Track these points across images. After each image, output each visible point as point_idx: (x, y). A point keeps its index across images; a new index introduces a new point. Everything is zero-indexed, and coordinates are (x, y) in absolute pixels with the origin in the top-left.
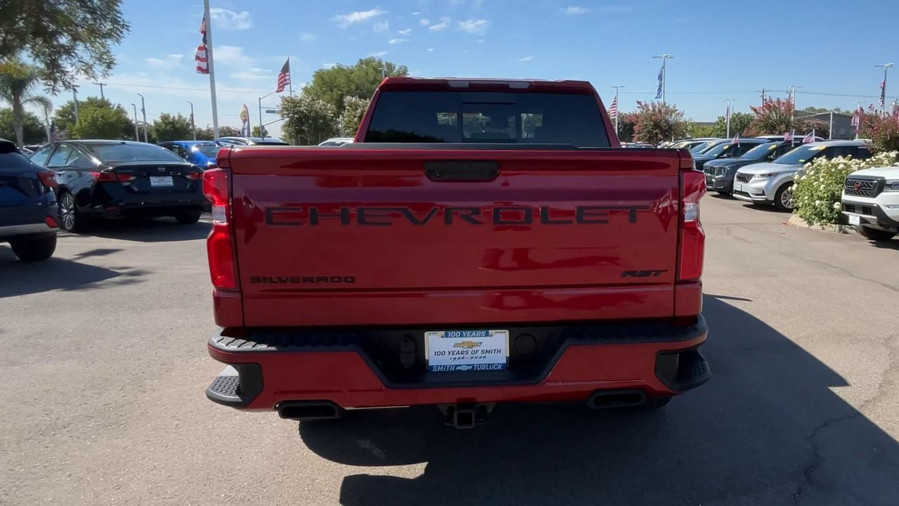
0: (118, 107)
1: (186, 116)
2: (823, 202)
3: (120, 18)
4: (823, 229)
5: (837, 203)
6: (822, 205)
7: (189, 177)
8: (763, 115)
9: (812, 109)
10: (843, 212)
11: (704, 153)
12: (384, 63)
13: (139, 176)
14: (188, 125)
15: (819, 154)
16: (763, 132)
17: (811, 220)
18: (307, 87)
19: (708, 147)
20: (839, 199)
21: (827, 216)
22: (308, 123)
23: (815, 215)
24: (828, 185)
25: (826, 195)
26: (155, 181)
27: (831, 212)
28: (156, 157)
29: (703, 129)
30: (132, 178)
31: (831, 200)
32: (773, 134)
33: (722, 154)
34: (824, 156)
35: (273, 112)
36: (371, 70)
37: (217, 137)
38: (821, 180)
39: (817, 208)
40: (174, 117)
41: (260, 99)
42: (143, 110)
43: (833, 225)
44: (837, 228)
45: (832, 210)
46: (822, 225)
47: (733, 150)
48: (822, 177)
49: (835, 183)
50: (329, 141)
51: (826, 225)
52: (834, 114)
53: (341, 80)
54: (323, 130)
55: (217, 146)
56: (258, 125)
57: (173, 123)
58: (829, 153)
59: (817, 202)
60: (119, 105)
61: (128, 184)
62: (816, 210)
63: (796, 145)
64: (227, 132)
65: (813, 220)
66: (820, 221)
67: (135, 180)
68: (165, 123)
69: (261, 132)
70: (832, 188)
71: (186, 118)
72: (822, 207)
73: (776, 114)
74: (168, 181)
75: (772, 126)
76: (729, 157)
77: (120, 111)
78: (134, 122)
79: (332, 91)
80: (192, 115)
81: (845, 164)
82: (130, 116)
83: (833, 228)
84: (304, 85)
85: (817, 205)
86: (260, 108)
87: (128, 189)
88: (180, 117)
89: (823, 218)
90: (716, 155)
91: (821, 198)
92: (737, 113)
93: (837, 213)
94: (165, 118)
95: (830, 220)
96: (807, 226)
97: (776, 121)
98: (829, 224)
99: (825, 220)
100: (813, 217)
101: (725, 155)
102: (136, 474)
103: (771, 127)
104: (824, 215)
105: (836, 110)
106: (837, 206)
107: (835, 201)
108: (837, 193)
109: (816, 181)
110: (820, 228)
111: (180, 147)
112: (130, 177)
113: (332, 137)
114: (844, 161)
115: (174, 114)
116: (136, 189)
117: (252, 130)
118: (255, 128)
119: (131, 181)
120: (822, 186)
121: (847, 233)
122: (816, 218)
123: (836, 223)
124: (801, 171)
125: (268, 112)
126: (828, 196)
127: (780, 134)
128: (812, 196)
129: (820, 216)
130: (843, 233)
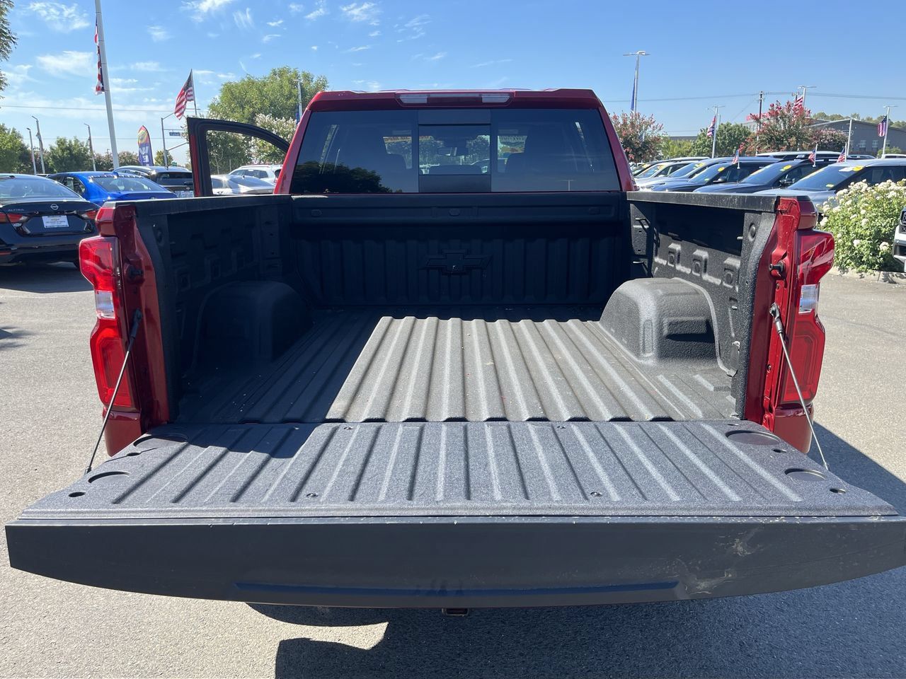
0: (14, 132)
1: (83, 139)
2: (866, 242)
3: (6, 28)
4: (862, 277)
5: (884, 243)
6: (862, 246)
7: (85, 216)
8: (767, 125)
9: (823, 115)
10: (896, 256)
11: (691, 176)
12: (300, 74)
13: (31, 215)
14: (86, 150)
15: (856, 177)
16: (766, 147)
17: (844, 265)
18: (213, 104)
19: (696, 169)
20: (889, 237)
21: (868, 260)
22: (217, 147)
23: (851, 258)
24: (872, 219)
25: (868, 233)
26: (48, 222)
27: (874, 255)
28: (50, 192)
29: (680, 145)
30: (23, 218)
31: (875, 239)
32: (779, 150)
33: (716, 178)
34: (865, 180)
35: (178, 134)
36: (286, 83)
37: (116, 167)
38: (863, 212)
39: (855, 250)
40: (70, 142)
41: (162, 119)
42: (38, 135)
43: (877, 273)
44: (882, 277)
45: (875, 252)
46: (860, 272)
47: (729, 172)
48: (863, 208)
49: (882, 216)
50: (240, 169)
51: (866, 272)
52: (853, 122)
53: (253, 95)
54: (234, 155)
55: (116, 177)
56: (161, 149)
57: (69, 149)
58: (870, 175)
59: (856, 242)
60: (14, 129)
61: (19, 225)
62: (852, 252)
63: (820, 166)
64: (128, 160)
65: (848, 265)
66: (858, 267)
67: (27, 221)
68: (61, 149)
69: (165, 158)
70: (878, 222)
71: (83, 143)
72: (862, 249)
73: (785, 124)
74: (62, 221)
75: (777, 140)
76: (724, 181)
77: (15, 136)
78: (29, 148)
79: (243, 108)
80: (90, 139)
81: (897, 191)
82: (26, 141)
83: (876, 276)
84: (210, 102)
85: (855, 245)
86: (163, 130)
87: (19, 231)
88: (77, 141)
89: (863, 263)
90: (707, 180)
91: (861, 237)
92: (725, 123)
93: (882, 256)
94: (61, 143)
95: (871, 266)
96: (839, 273)
97: (783, 133)
98: (870, 270)
99: (865, 266)
100: (848, 261)
101: (720, 180)
102: (26, 621)
103: (775, 141)
104: (864, 259)
105: (854, 116)
106: (884, 247)
107: (881, 240)
108: (883, 230)
109: (853, 214)
110: (858, 276)
111: (76, 179)
112: (21, 217)
113: (244, 164)
114: (896, 188)
115: (70, 138)
116: (29, 232)
117: (155, 156)
118: (158, 153)
119: (22, 222)
120: (864, 221)
121: (895, 283)
122: (853, 263)
123: (880, 270)
124: (832, 200)
125: (172, 134)
126: (871, 235)
127: (788, 149)
128: (848, 233)
129: (858, 261)
130: (890, 282)
